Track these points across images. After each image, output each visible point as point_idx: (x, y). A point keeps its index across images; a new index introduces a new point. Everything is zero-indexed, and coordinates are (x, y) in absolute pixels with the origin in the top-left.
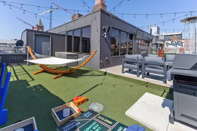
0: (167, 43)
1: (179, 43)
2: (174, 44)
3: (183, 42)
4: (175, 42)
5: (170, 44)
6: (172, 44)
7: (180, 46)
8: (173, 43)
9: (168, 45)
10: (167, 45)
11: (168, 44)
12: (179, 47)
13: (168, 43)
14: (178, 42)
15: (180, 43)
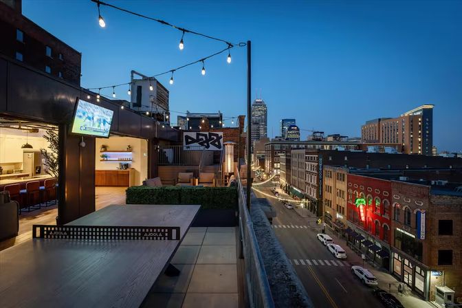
0: (187, 137)
1: (213, 138)
2: (202, 139)
3: (221, 137)
4: (205, 136)
5: (194, 141)
6: (198, 140)
7: (215, 145)
8: (200, 137)
9: (190, 143)
10: (187, 143)
11: (189, 140)
12: (212, 148)
13: (191, 138)
14: (210, 135)
15: (215, 138)
